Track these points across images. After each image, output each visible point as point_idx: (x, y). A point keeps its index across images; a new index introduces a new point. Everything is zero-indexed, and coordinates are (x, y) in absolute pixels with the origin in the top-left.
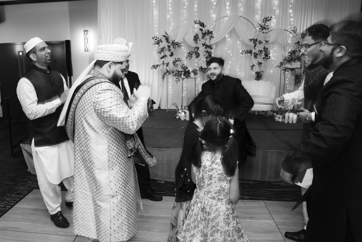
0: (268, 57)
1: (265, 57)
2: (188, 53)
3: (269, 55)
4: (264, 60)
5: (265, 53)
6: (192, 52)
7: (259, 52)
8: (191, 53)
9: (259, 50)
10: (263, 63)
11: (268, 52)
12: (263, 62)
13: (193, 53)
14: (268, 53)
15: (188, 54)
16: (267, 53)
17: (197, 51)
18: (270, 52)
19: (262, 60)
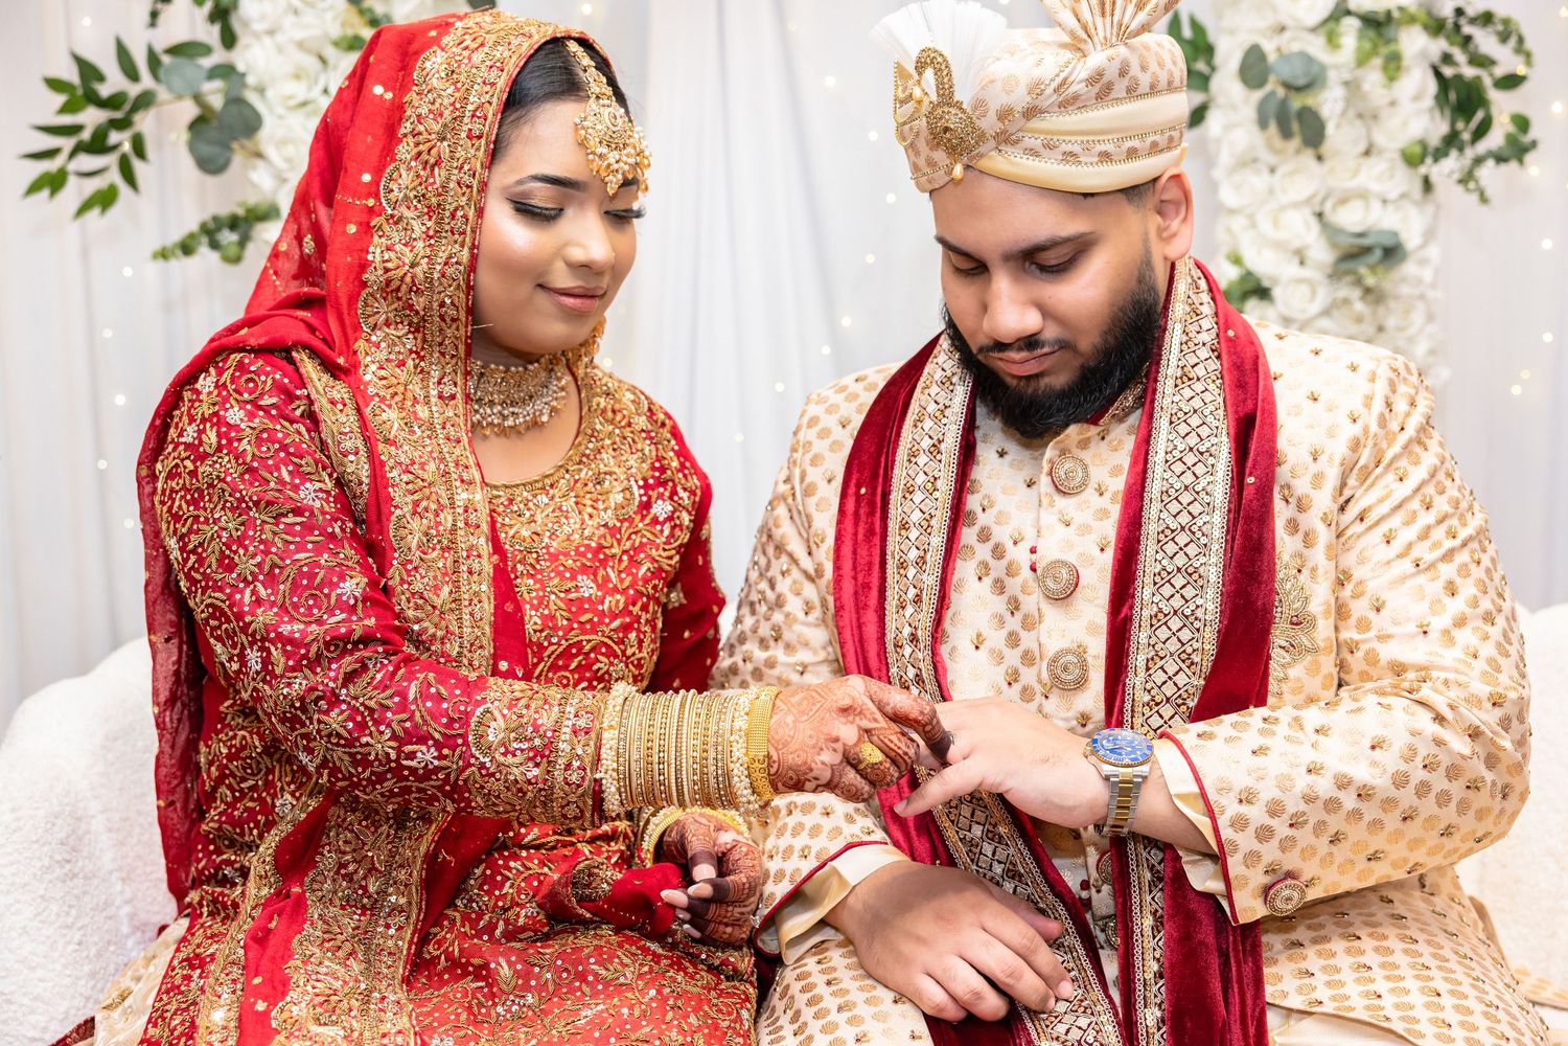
0: (1495, 139)
1: (1438, 128)
2: (55, 84)
3: (1503, 106)
4: (1427, 185)
5: (1438, 74)
6: (132, 74)
7: (1332, 41)
8: (105, 91)
9: (1341, 12)
10: (1411, 239)
11: (1486, 41)
12: (1408, 224)
13: (147, 81)
14: (1499, 71)
15: (66, 109)
16: (1469, 72)
17: (211, 34)
18: (1521, 49)
19: (1404, 181)
